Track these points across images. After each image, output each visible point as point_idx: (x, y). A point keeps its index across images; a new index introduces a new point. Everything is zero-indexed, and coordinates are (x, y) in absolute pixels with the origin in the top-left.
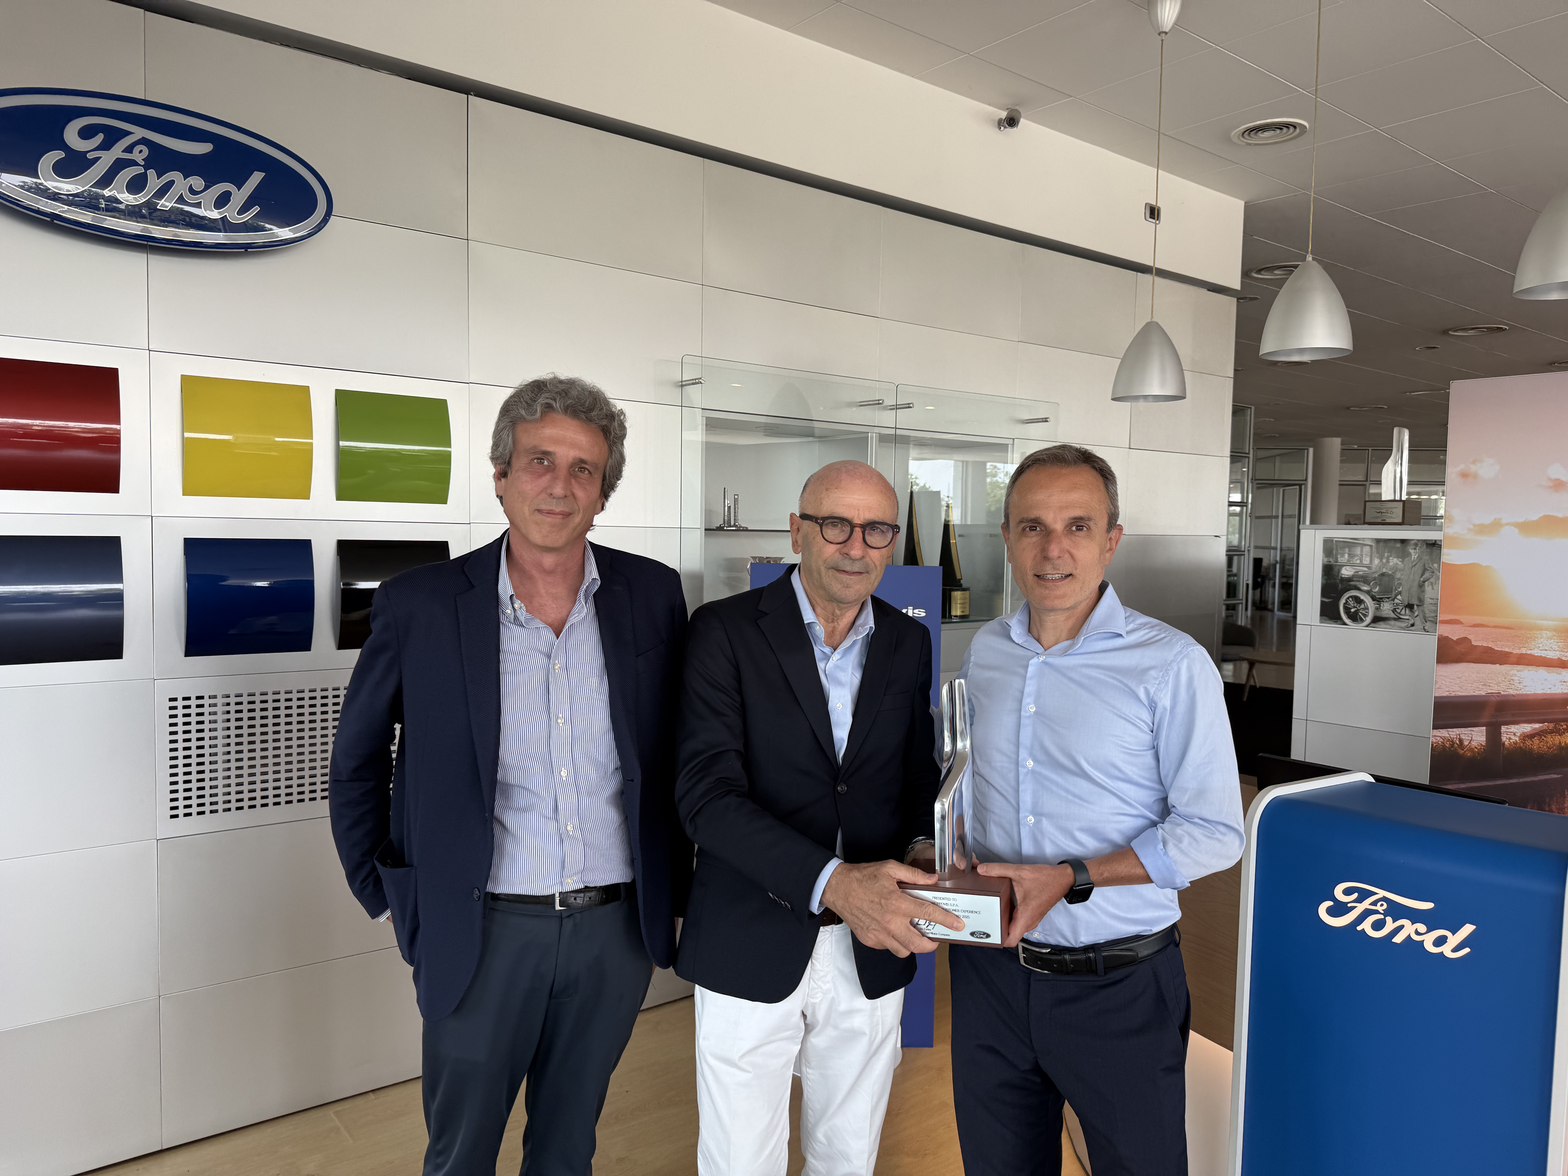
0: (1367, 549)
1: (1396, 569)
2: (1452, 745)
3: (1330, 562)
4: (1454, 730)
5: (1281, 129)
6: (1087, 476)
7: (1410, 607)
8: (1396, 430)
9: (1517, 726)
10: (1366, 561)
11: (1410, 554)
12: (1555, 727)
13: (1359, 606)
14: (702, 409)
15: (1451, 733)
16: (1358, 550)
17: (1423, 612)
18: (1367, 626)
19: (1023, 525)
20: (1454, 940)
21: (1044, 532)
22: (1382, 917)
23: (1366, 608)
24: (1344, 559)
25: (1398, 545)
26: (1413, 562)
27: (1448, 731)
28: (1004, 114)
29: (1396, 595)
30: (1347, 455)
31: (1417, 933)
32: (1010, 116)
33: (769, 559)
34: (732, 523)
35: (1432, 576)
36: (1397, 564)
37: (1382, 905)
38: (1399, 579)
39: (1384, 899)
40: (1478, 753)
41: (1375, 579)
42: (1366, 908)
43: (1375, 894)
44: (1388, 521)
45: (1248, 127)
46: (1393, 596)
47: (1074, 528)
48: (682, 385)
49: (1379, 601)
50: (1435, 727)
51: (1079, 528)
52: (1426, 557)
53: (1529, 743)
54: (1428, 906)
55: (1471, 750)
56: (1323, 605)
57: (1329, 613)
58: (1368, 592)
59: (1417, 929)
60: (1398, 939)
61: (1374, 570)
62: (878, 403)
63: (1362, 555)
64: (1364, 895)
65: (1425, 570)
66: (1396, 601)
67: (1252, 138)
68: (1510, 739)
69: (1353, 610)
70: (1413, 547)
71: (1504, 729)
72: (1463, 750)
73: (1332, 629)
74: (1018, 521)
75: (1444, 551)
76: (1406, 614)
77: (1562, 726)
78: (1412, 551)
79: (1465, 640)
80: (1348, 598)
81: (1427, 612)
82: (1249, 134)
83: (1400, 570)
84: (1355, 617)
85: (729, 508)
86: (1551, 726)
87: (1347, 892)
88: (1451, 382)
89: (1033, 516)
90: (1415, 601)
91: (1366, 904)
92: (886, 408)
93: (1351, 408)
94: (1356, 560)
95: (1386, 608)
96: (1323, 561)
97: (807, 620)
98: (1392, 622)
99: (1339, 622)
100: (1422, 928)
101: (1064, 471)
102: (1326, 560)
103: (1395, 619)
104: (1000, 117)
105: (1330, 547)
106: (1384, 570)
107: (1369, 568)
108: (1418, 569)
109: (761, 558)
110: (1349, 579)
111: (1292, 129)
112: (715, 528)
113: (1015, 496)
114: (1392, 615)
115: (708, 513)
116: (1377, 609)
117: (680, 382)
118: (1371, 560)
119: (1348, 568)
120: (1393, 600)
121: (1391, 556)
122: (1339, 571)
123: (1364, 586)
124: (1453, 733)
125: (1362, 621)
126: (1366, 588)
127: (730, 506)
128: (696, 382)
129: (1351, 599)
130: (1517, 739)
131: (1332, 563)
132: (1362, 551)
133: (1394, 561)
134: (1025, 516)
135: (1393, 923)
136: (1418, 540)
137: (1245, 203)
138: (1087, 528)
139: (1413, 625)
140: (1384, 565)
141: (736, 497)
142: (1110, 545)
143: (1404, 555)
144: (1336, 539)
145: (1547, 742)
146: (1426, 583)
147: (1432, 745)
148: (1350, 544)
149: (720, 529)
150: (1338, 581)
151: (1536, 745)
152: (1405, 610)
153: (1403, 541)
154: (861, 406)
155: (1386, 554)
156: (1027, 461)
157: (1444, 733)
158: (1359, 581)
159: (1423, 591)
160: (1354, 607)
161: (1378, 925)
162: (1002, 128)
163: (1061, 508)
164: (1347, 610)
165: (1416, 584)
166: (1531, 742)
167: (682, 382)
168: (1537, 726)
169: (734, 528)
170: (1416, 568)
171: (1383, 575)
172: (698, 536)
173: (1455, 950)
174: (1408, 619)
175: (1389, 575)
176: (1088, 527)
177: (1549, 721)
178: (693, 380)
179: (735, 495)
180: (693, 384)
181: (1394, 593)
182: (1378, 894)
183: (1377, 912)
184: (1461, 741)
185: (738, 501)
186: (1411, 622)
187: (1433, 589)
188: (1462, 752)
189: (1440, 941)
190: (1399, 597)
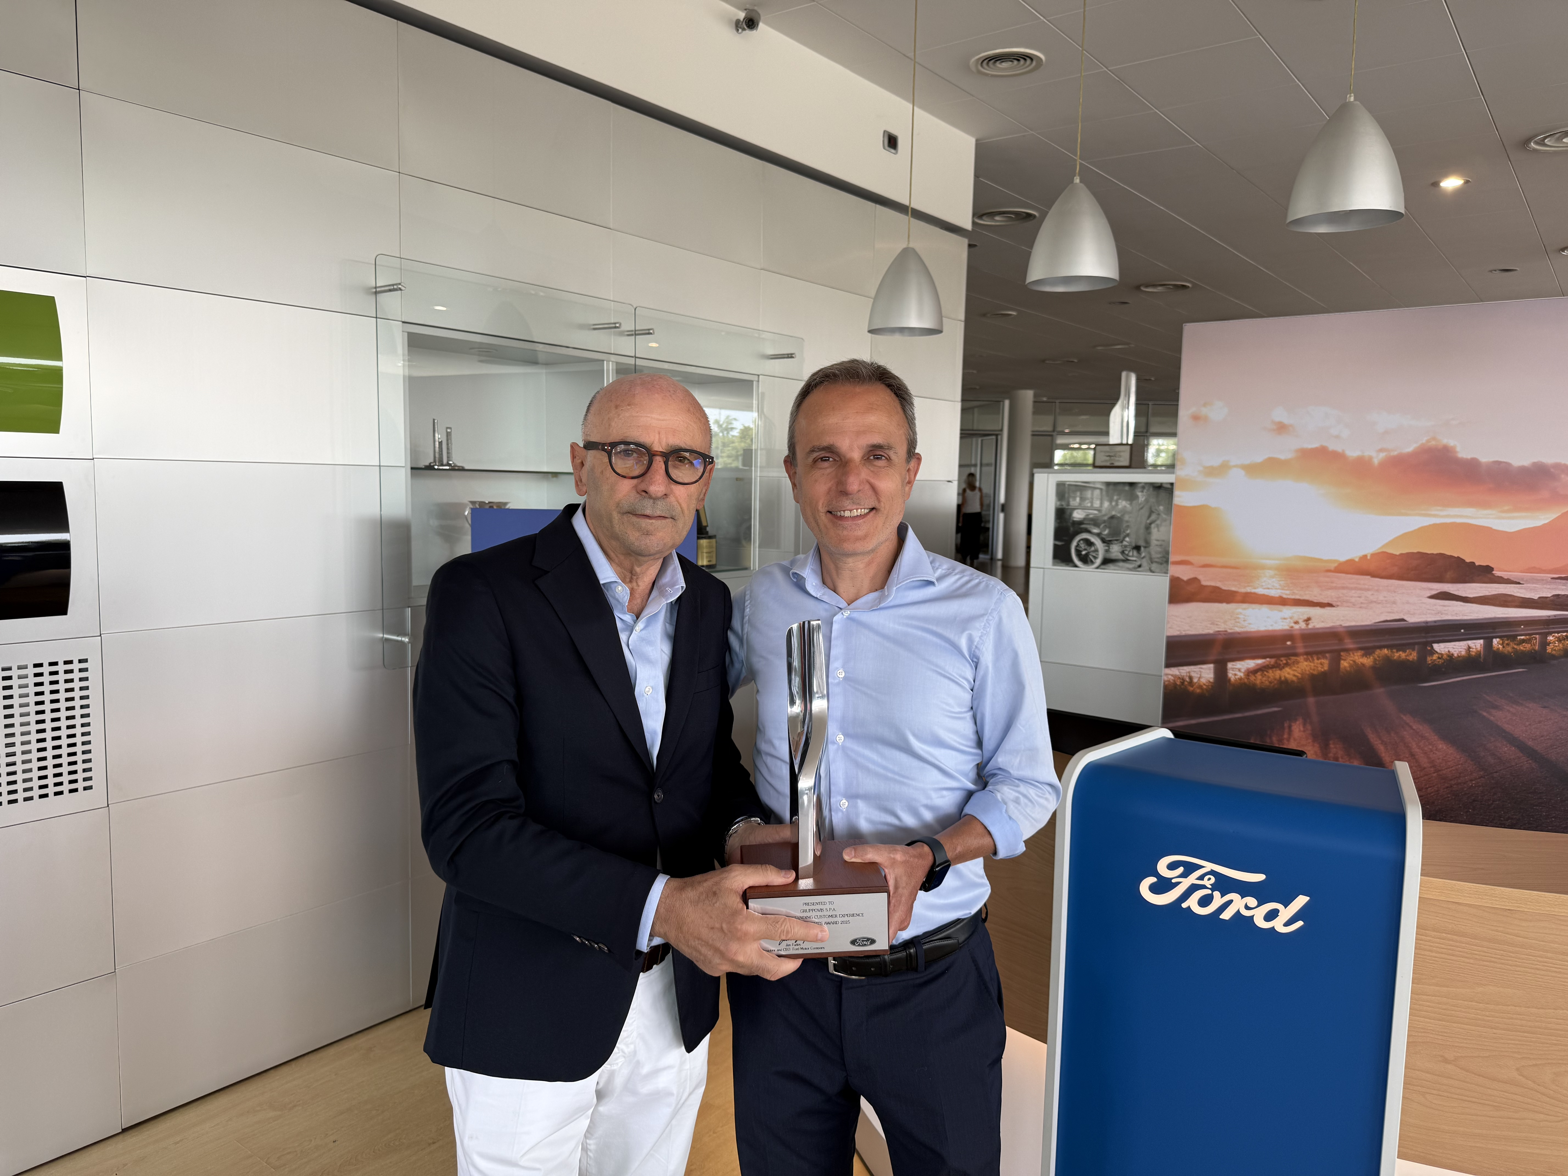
0: (1097, 492)
1: (1124, 512)
2: (1183, 683)
3: (1062, 505)
4: (1185, 668)
5: (1018, 60)
6: (882, 396)
7: (1137, 548)
8: (1124, 374)
9: (1242, 663)
10: (1097, 504)
11: (1137, 497)
12: (1276, 662)
13: (1090, 549)
14: (403, 322)
15: (1181, 671)
16: (1088, 494)
17: (1150, 553)
18: (1097, 568)
19: (815, 455)
20: (1286, 913)
21: (839, 463)
22: (1209, 892)
23: (1096, 551)
24: (1075, 502)
25: (1127, 488)
26: (1140, 504)
27: (1179, 670)
28: (742, 15)
29: (1125, 537)
30: (1039, 407)
31: (1247, 908)
32: (749, 17)
33: (491, 505)
34: (445, 462)
35: (1158, 518)
36: (1125, 507)
37: (1209, 879)
38: (1127, 522)
39: (1212, 873)
40: (1206, 690)
41: (1104, 522)
42: (1193, 884)
43: (1202, 867)
44: (1117, 464)
45: (988, 55)
46: (1121, 538)
47: (872, 458)
48: (376, 292)
49: (1108, 543)
50: (1168, 665)
51: (878, 458)
52: (1153, 500)
53: (1252, 678)
54: (1259, 877)
55: (1200, 687)
56: (1056, 548)
57: (1061, 555)
58: (1098, 535)
59: (1246, 903)
60: (1226, 915)
61: (1103, 513)
62: (614, 326)
63: (1092, 499)
64: (1190, 869)
65: (1151, 512)
66: (1125, 543)
67: (991, 68)
68: (1235, 675)
69: (1084, 553)
70: (1140, 490)
71: (1230, 665)
72: (1192, 687)
73: (1064, 571)
74: (808, 450)
75: (1177, 493)
76: (1133, 555)
77: (1282, 661)
78: (1139, 494)
79: (1195, 580)
80: (1079, 541)
81: (1153, 553)
82: (988, 63)
83: (1130, 513)
84: (1085, 560)
85: (440, 443)
86: (1273, 661)
87: (1172, 866)
88: (1184, 325)
89: (825, 444)
90: (1141, 543)
91: (1192, 879)
92: (622, 334)
93: (1047, 362)
94: (1088, 503)
95: (1115, 550)
96: (1056, 504)
97: (605, 579)
98: (1121, 564)
99: (1071, 564)
100: (1252, 901)
101: (858, 389)
102: (1058, 503)
103: (1123, 561)
104: (738, 18)
105: (1063, 491)
106: (1114, 513)
107: (1099, 511)
108: (1145, 512)
109: (482, 504)
110: (1081, 523)
111: (1029, 61)
112: (423, 467)
113: (802, 422)
114: (1121, 557)
115: (414, 451)
116: (1107, 551)
117: (372, 288)
118: (1101, 504)
119: (1079, 511)
120: (1122, 542)
121: (1119, 499)
122: (1071, 514)
123: (1095, 529)
124: (1183, 671)
125: (1092, 563)
126: (1096, 531)
127: (441, 441)
128: (393, 288)
129: (1082, 542)
130: (1242, 675)
131: (1065, 506)
132: (1092, 494)
133: (1123, 504)
134: (817, 444)
135: (1221, 898)
136: (1146, 483)
137: (977, 141)
138: (886, 458)
139: (1140, 566)
140: (1113, 508)
141: (449, 430)
142: (909, 477)
143: (1132, 498)
144: (1068, 483)
145: (1269, 677)
146: (1153, 526)
147: (1164, 683)
148: (1081, 488)
149: (430, 468)
150: (1070, 524)
151: (1258, 679)
152: (1133, 552)
153: (1132, 485)
154: (595, 329)
155: (1115, 498)
156: (815, 377)
157: (1175, 671)
158: (1089, 524)
159: (1150, 533)
160: (1085, 550)
161: (1205, 901)
162: (740, 30)
163: (859, 433)
164: (1078, 553)
165: (1143, 526)
166: (1254, 678)
167: (376, 288)
168: (1260, 661)
169: (448, 468)
170: (1142, 511)
171: (1112, 517)
172: (402, 477)
173: (1286, 924)
174: (1135, 561)
175: (1118, 518)
176: (888, 457)
177: (1271, 657)
178: (390, 285)
179: (447, 428)
180: (390, 290)
181: (1122, 536)
182: (1204, 867)
183: (1204, 887)
184: (1191, 678)
185: (450, 435)
186: (1138, 563)
187: (1158, 531)
188: (1191, 689)
189: (1272, 915)
190: (1127, 539)
